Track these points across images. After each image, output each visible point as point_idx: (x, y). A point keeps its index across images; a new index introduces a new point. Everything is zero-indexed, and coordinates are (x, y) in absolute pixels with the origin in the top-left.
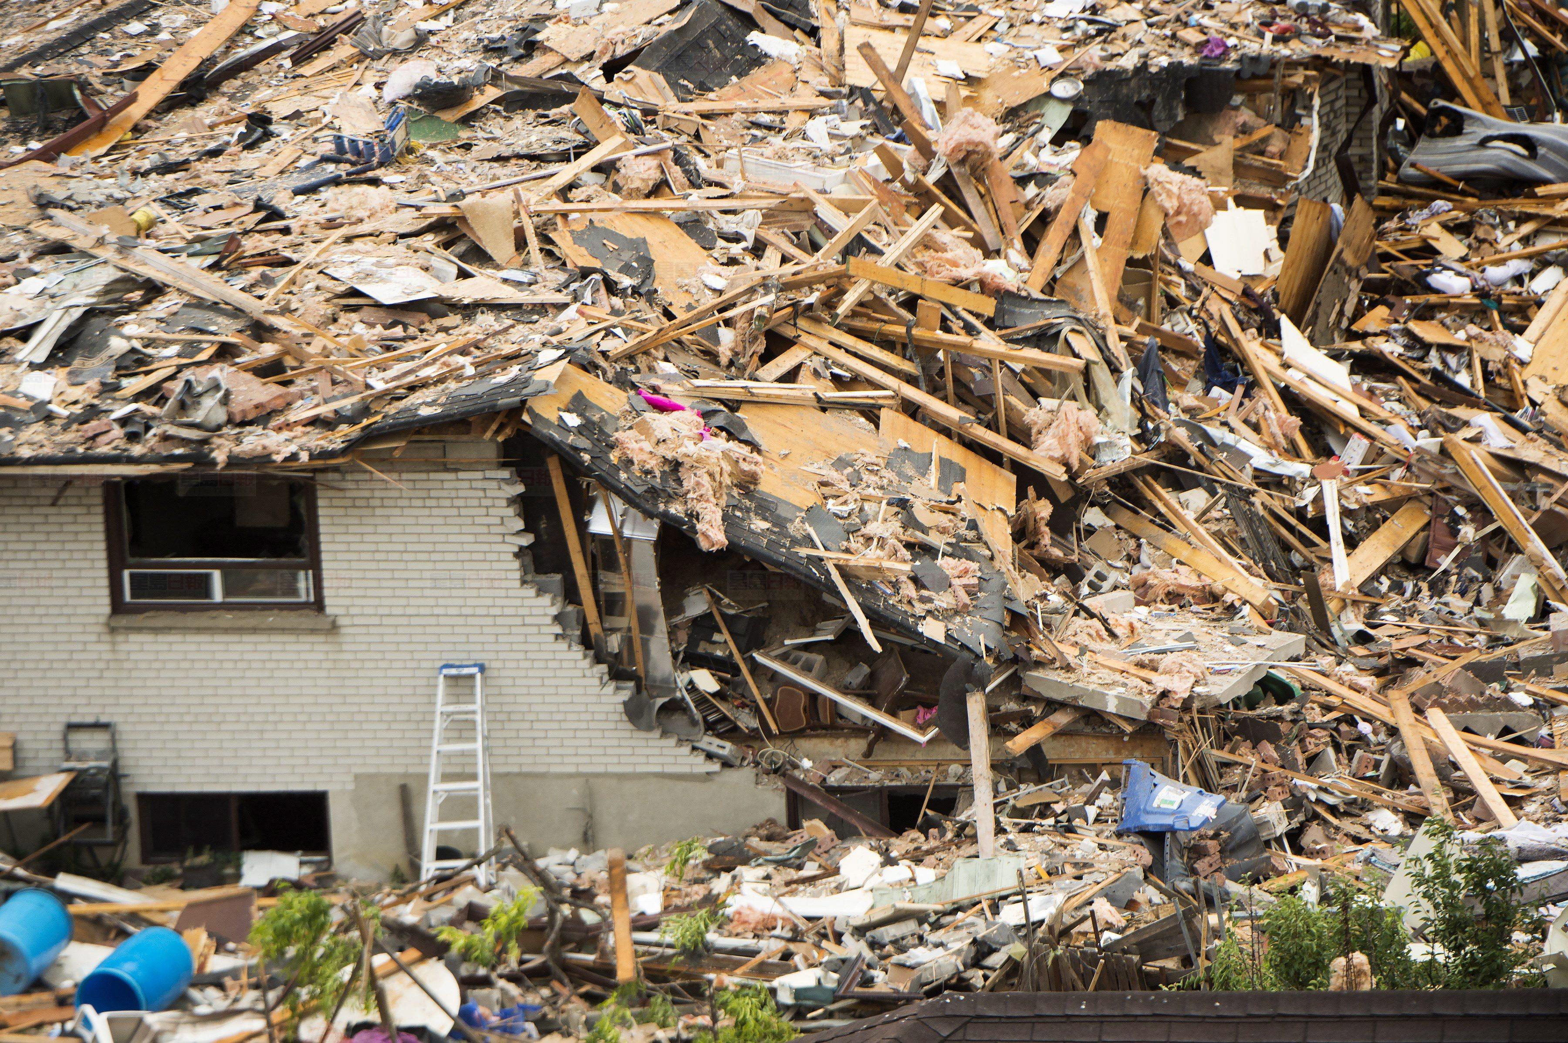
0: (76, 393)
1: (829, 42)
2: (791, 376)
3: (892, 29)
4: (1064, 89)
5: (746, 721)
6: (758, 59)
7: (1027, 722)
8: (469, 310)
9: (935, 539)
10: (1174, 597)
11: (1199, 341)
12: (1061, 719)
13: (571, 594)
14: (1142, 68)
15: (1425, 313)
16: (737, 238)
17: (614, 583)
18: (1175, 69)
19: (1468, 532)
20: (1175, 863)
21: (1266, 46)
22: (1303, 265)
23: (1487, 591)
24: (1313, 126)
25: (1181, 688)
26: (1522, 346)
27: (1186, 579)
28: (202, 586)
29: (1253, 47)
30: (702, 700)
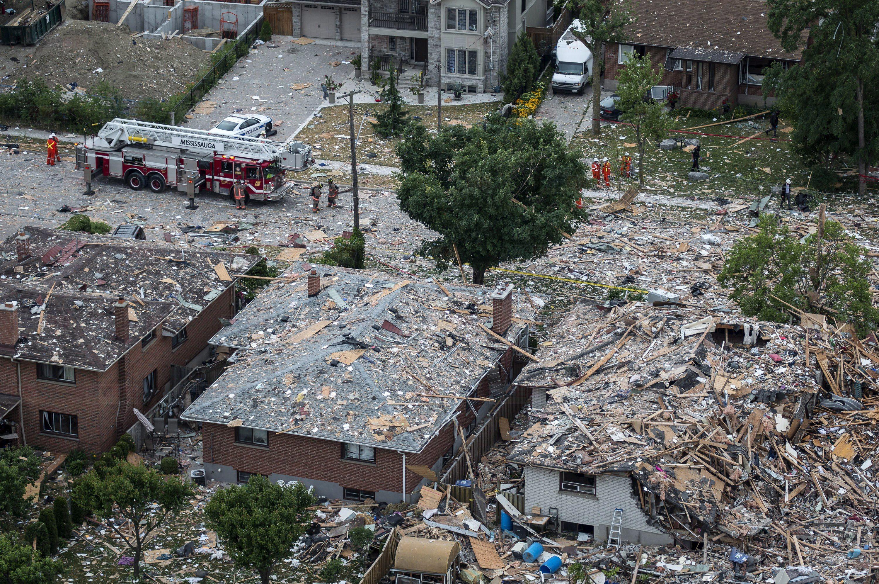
0: (557, 452)
1: (712, 379)
2: (685, 462)
3: (724, 376)
4: (754, 392)
5: (668, 526)
6: (698, 382)
7: (718, 534)
8: (629, 444)
9: (705, 499)
10: (751, 507)
11: (768, 448)
12: (723, 535)
13: (639, 500)
14: (769, 390)
15: (816, 438)
16: (681, 431)
17: (647, 499)
18: (775, 391)
19: (813, 490)
20: (737, 568)
21: (792, 387)
22: (793, 430)
23: (814, 502)
24: (799, 403)
25: (745, 533)
26: (833, 448)
27: (754, 504)
28: (576, 488)
29: (790, 388)
30: (661, 521)
